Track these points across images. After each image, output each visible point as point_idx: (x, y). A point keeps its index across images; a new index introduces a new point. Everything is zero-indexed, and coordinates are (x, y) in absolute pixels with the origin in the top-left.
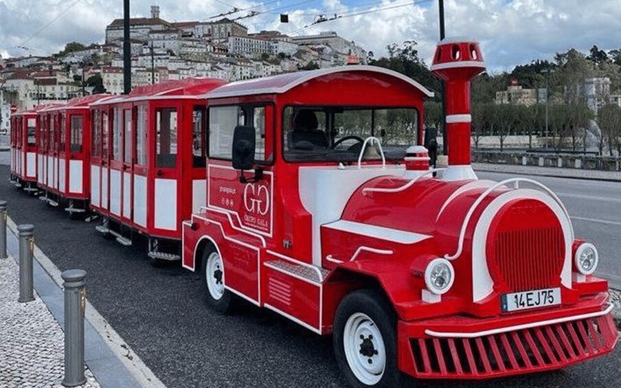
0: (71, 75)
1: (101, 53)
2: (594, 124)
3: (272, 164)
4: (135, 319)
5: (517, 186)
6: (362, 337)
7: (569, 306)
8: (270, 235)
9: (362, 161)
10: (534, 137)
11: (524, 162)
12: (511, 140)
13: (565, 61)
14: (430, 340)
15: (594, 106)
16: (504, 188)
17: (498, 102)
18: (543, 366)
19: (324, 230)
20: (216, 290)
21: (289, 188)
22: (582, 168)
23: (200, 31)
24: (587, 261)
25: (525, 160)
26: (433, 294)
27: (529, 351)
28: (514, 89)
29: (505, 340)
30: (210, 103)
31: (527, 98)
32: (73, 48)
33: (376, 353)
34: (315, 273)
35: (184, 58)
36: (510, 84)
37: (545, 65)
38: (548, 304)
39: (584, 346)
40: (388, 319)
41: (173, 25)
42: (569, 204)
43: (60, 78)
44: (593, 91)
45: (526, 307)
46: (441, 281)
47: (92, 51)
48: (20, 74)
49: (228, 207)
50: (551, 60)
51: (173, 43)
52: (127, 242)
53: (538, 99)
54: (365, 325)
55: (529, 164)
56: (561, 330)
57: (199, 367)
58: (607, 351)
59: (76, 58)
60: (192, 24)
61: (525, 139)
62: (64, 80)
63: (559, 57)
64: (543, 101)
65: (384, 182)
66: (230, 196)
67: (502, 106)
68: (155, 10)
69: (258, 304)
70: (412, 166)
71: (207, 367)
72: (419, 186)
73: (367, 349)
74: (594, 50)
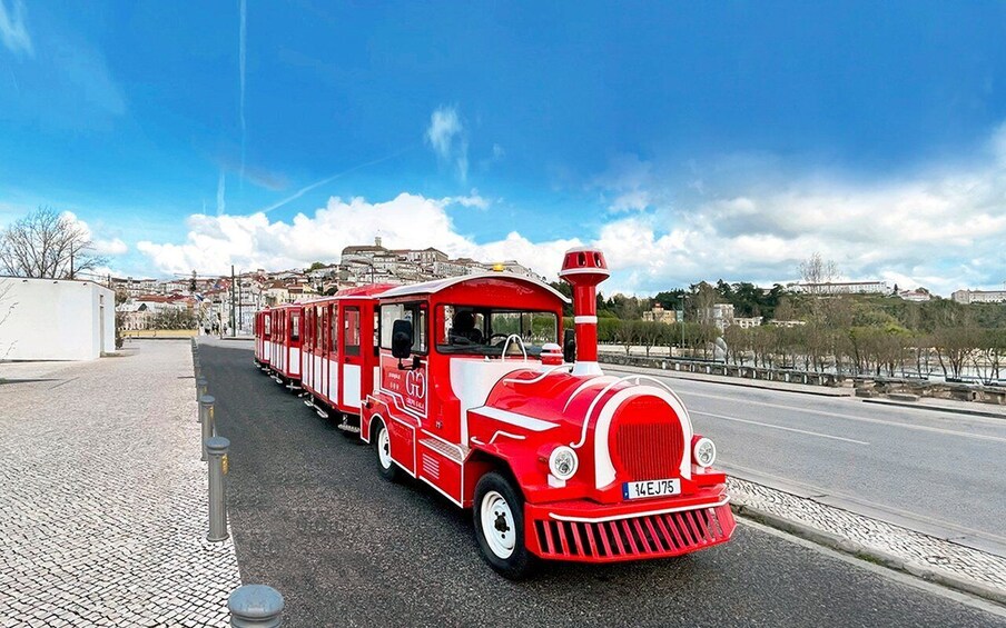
0: (316, 286)
1: (338, 271)
2: (720, 340)
3: (427, 353)
4: (315, 481)
5: (637, 382)
6: (496, 513)
7: (689, 496)
8: (426, 416)
9: (506, 355)
10: (673, 348)
11: (664, 367)
12: (655, 350)
13: (697, 291)
14: (553, 523)
15: (721, 326)
16: (626, 384)
17: (644, 320)
18: (662, 552)
19: (469, 414)
20: (386, 460)
21: (441, 376)
22: (711, 373)
23: (411, 257)
24: (705, 454)
25: (664, 365)
26: (558, 480)
27: (649, 537)
28: (657, 310)
29: (626, 527)
30: (382, 302)
31: (668, 318)
32: (317, 266)
33: (508, 529)
34: (459, 453)
35: (401, 277)
36: (654, 306)
37: (681, 292)
38: (668, 493)
39: (702, 535)
40: (517, 500)
41: (391, 251)
42: (688, 402)
43: (305, 288)
44: (720, 314)
45: (647, 495)
46: (565, 468)
47: (331, 270)
48: (278, 285)
49: (395, 391)
50: (687, 290)
51: (391, 264)
52: (325, 415)
53: (676, 318)
54: (499, 503)
55: (667, 368)
56: (680, 519)
57: (358, 529)
58: (725, 538)
59: (320, 274)
60: (407, 252)
61: (666, 350)
62: (309, 289)
63: (693, 287)
64: (680, 320)
65: (526, 375)
66: (396, 381)
67: (648, 322)
68: (378, 240)
69: (414, 475)
70: (546, 361)
71: (365, 529)
72: (550, 379)
73: (501, 525)
74: (720, 282)
